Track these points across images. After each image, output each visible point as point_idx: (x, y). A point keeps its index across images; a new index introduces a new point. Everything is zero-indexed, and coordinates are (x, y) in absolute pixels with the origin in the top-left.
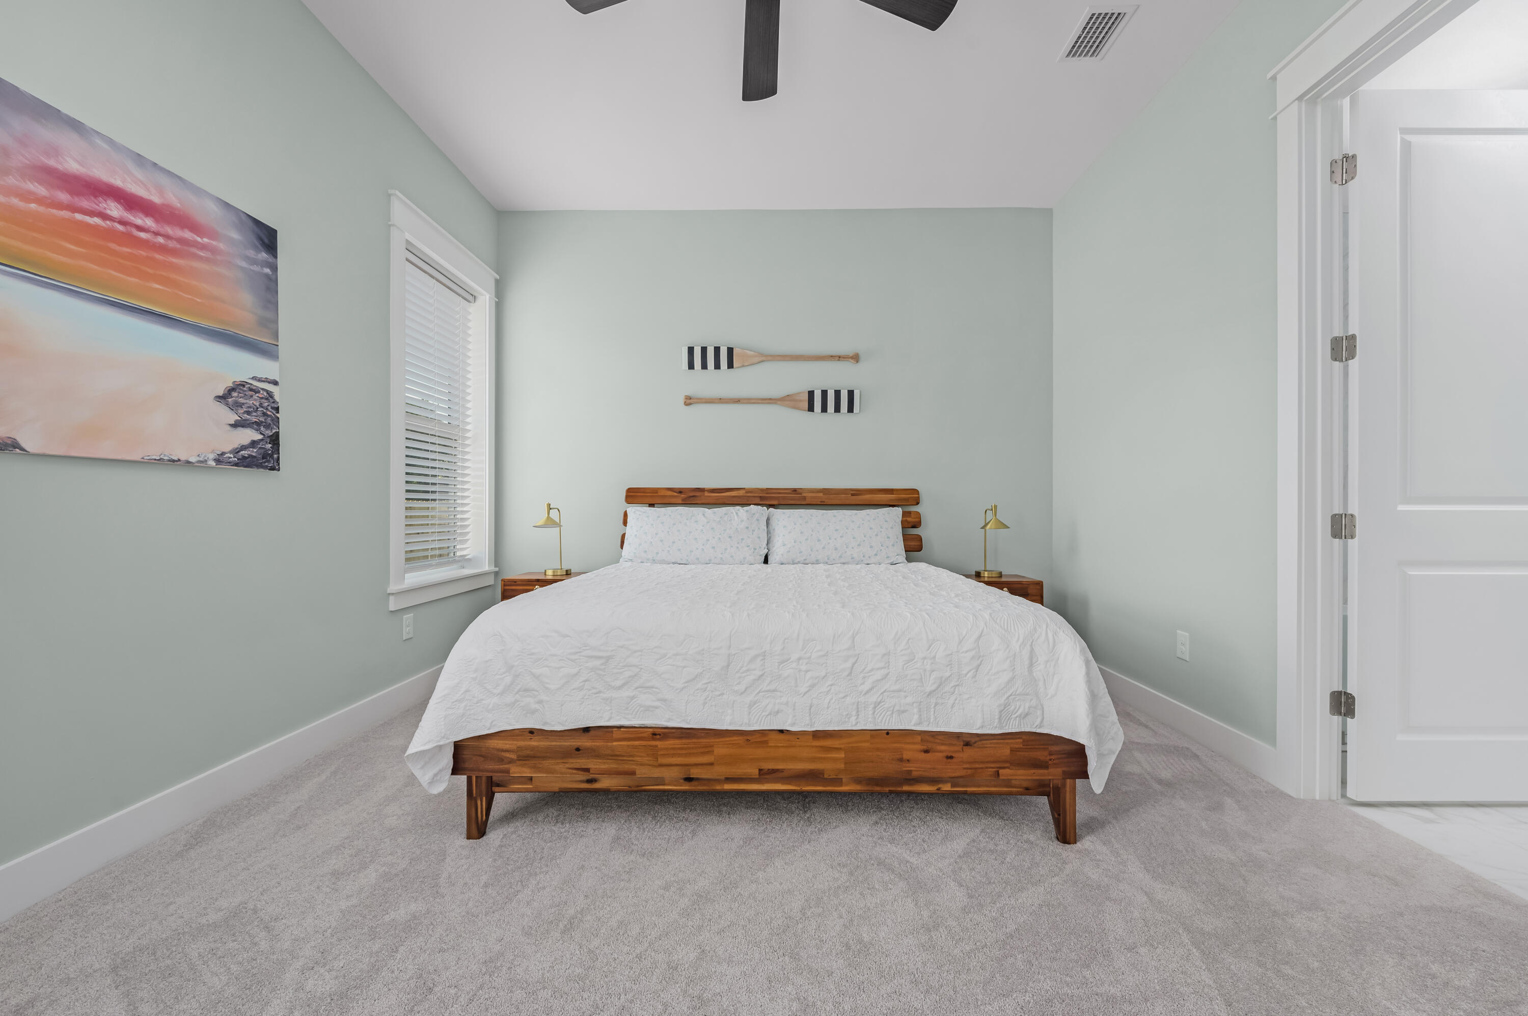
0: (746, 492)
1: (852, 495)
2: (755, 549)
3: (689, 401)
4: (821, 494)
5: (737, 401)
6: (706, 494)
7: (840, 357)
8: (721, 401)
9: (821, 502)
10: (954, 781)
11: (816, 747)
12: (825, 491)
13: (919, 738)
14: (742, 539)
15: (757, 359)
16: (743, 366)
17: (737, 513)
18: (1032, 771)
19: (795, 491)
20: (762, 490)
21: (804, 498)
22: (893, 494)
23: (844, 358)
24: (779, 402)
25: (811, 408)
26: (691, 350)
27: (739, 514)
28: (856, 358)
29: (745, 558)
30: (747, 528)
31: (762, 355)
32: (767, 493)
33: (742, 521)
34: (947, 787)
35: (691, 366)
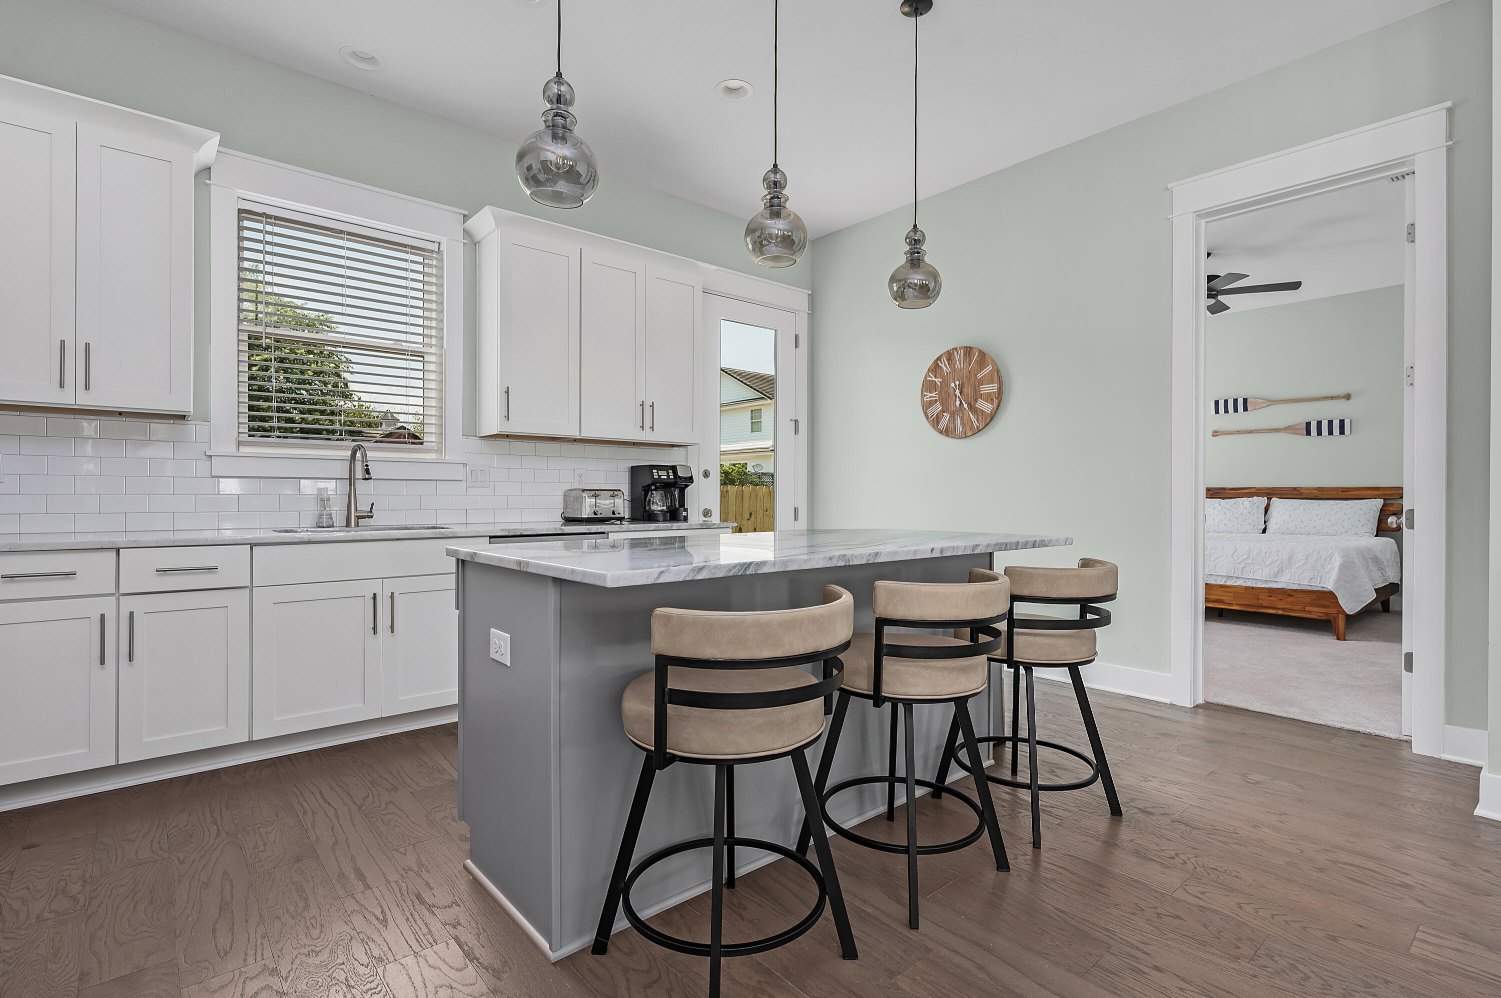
0: (1257, 490)
1: (1342, 491)
2: (1254, 526)
3: (1215, 434)
4: (1316, 491)
5: (1251, 432)
6: (1227, 491)
7: (1332, 398)
8: (1238, 432)
9: (1315, 496)
10: (1284, 609)
11: (1221, 591)
12: (1319, 489)
13: (1267, 591)
14: (1245, 520)
15: (1265, 405)
16: (1255, 409)
17: (1242, 503)
18: (1321, 609)
19: (1294, 489)
20: (1269, 489)
21: (1302, 494)
22: (1379, 491)
23: (1335, 398)
24: (1282, 431)
25: (1308, 433)
26: (1217, 402)
27: (1244, 503)
28: (1348, 397)
29: (1247, 531)
30: (1249, 512)
31: (1269, 401)
32: (1272, 491)
33: (1246, 508)
34: (1280, 612)
35: (1217, 412)
